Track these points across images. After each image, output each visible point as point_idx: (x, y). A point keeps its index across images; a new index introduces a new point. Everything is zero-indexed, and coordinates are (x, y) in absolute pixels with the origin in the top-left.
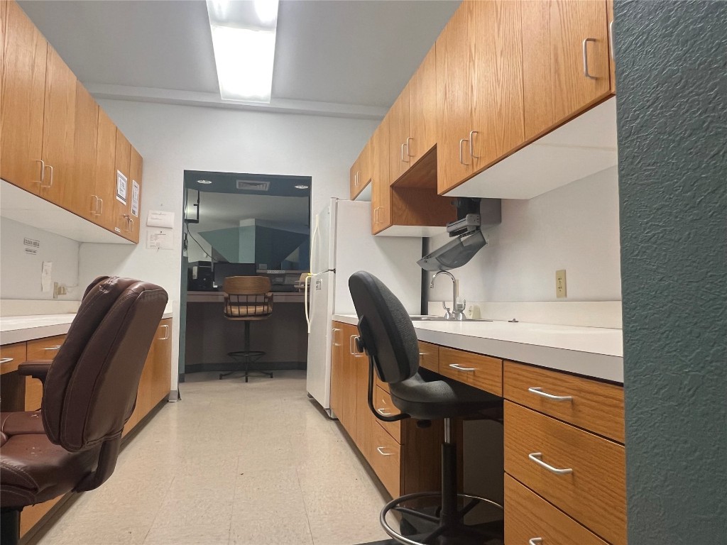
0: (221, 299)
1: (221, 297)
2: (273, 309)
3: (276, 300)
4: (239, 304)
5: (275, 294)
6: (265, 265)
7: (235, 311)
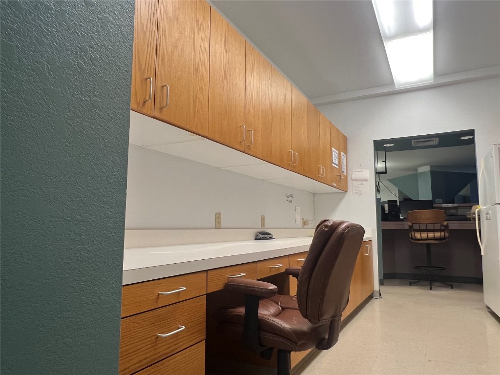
0: (407, 227)
1: (406, 225)
2: (449, 234)
3: (451, 227)
4: (420, 231)
5: (449, 222)
6: (441, 200)
7: (418, 235)
